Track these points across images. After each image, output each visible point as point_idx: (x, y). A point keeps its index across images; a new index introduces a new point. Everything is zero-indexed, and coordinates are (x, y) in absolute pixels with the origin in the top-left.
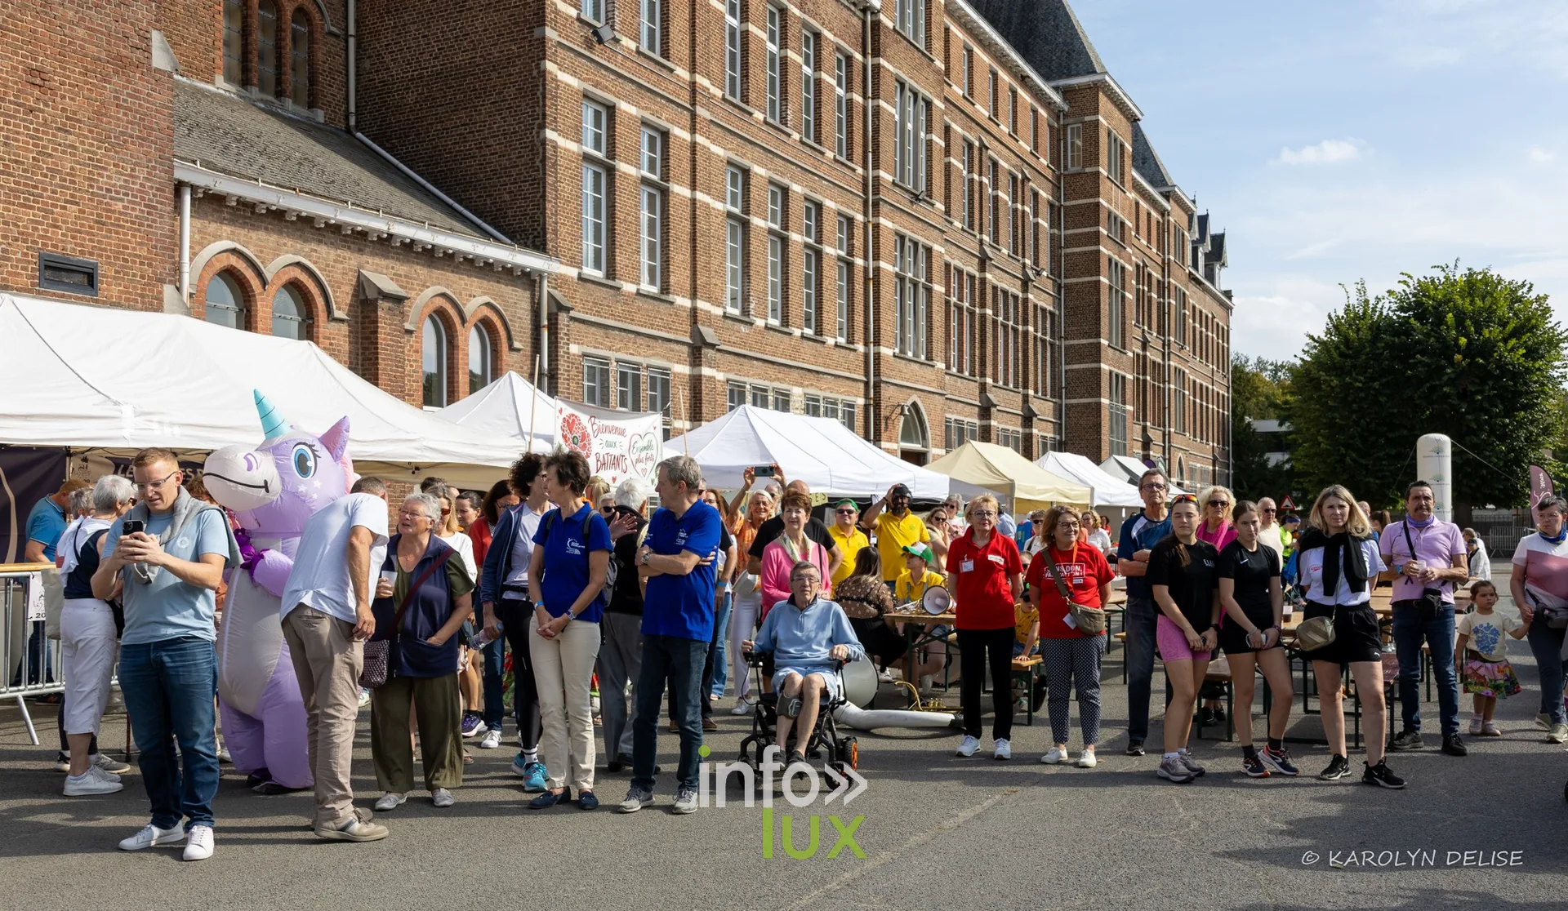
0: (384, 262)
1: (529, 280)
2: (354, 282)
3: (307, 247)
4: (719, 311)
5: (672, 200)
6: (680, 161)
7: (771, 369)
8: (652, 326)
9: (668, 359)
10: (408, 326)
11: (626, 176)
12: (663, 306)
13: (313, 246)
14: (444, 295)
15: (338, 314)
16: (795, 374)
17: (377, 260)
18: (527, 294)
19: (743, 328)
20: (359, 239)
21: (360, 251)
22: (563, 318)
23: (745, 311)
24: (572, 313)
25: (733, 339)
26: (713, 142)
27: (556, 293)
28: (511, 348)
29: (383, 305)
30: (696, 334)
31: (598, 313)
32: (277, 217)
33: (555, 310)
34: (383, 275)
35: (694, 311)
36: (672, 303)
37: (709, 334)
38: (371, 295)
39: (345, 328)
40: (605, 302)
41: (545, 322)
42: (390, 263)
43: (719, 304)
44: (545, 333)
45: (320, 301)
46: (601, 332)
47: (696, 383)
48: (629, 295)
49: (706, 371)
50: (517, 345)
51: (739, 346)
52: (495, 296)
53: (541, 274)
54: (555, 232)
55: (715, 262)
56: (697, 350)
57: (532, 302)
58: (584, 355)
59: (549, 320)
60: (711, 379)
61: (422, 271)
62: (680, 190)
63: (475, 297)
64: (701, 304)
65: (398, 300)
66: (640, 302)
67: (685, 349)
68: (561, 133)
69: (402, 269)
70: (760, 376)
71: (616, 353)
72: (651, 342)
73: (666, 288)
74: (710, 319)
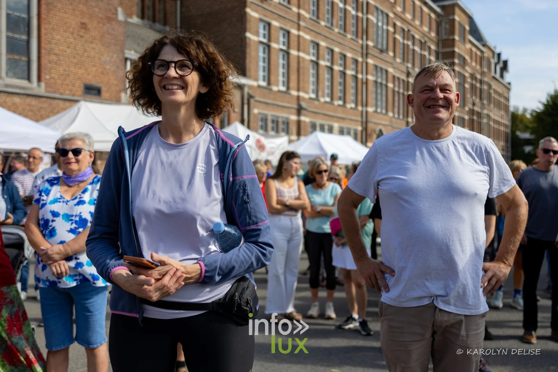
1: (240, 87)
4: (308, 97)
5: (291, 57)
6: (294, 42)
7: (326, 117)
8: (283, 103)
9: (288, 114)
11: (274, 48)
12: (287, 95)
16: (335, 119)
18: (240, 92)
19: (316, 103)
22: (252, 101)
23: (317, 96)
24: (256, 99)
25: (313, 107)
26: (307, 34)
27: (251, 92)
30: (299, 105)
31: (265, 99)
33: (249, 98)
35: (298, 96)
36: (290, 94)
37: (304, 104)
40: (266, 94)
43: (308, 94)
44: (246, 106)
46: (265, 105)
47: (299, 123)
48: (275, 91)
49: (303, 118)
50: (236, 110)
51: (315, 109)
53: (244, 84)
54: (249, 70)
55: (306, 79)
56: (299, 111)
57: (241, 95)
58: (260, 113)
59: (247, 101)
60: (304, 122)
62: (294, 52)
64: (301, 94)
66: (279, 94)
67: (296, 110)
68: (252, 34)
70: (322, 120)
71: (270, 113)
72: (283, 108)
73: (288, 88)
74: (304, 99)
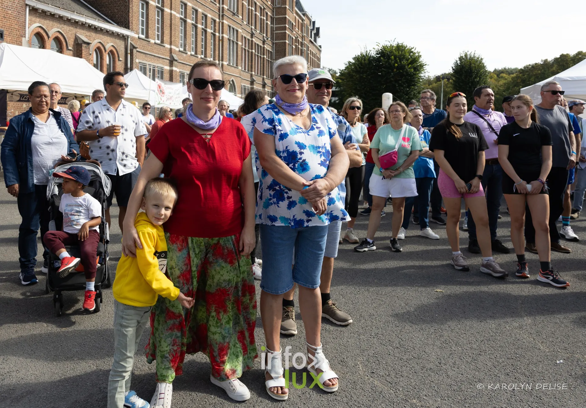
0: (83, 32)
1: (124, 38)
2: (74, 38)
3: (61, 26)
4: (177, 49)
5: (165, 13)
8: (158, 54)
9: (163, 64)
10: (91, 52)
11: (151, 5)
12: (162, 47)
13: (63, 26)
14: (100, 42)
15: (70, 48)
17: (81, 31)
18: (123, 43)
19: (184, 55)
20: (76, 24)
21: (76, 29)
22: (135, 51)
23: (185, 49)
24: (137, 49)
25: (182, 58)
27: (133, 43)
28: (119, 60)
29: (84, 45)
30: (172, 57)
31: (144, 49)
32: (52, 16)
33: (132, 48)
34: (83, 36)
35: (171, 49)
36: (164, 46)
37: (175, 57)
38: (80, 42)
39: (72, 52)
40: (146, 46)
41: (129, 52)
43: (178, 47)
44: (129, 55)
45: (64, 44)
46: (144, 55)
47: (171, 72)
48: (152, 44)
49: (174, 68)
50: (121, 59)
51: (184, 61)
52: (114, 43)
53: (127, 36)
54: (132, 23)
55: (177, 34)
56: (172, 62)
57: (125, 46)
58: (140, 63)
60: (176, 71)
61: (94, 35)
62: (167, 10)
63: (109, 43)
64: (173, 47)
65: (88, 43)
66: (155, 46)
67: (168, 61)
69: (88, 34)
71: (148, 62)
72: (159, 59)
73: (162, 41)
74: (175, 52)
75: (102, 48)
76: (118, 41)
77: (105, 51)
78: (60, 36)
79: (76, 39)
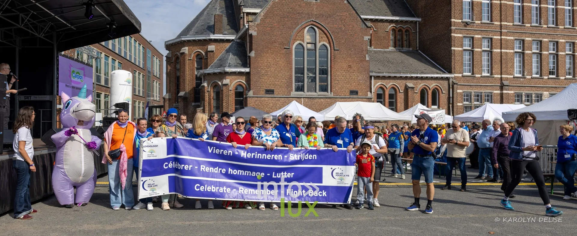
0: (411, 81)
1: (448, 79)
3: (395, 81)
4: (512, 77)
5: (494, 54)
6: (496, 44)
7: (534, 89)
8: (486, 83)
9: (492, 90)
10: (416, 92)
11: (478, 51)
12: (491, 78)
13: (396, 81)
14: (425, 85)
15: (401, 92)
16: (545, 89)
17: (410, 81)
18: (447, 81)
19: (522, 79)
20: (406, 78)
21: (406, 80)
22: (455, 86)
23: (523, 75)
24: (459, 84)
25: (517, 83)
26: (509, 36)
27: (454, 81)
28: (442, 93)
29: (410, 89)
30: (502, 83)
31: (468, 83)
32: (389, 78)
33: (453, 84)
34: (410, 84)
35: (501, 78)
36: (494, 77)
37: (505, 83)
38: (407, 88)
39: (403, 94)
40: (470, 80)
42: (413, 81)
43: (512, 75)
44: (451, 89)
45: (398, 90)
46: (469, 87)
47: (502, 95)
48: (478, 77)
49: (506, 92)
50: (443, 92)
51: (520, 84)
52: (438, 83)
53: (450, 77)
54: (454, 68)
55: (509, 65)
56: (502, 87)
57: (448, 84)
58: (464, 92)
59: (452, 86)
60: (508, 94)
61: (420, 81)
62: (496, 50)
63: (433, 84)
64: (504, 76)
65: (413, 88)
66: (482, 78)
67: (499, 87)
68: (457, 47)
69: (415, 81)
70: (528, 91)
71: (474, 91)
72: (486, 87)
73: (492, 74)
74: (507, 79)
75: (427, 88)
76: (441, 82)
77: (430, 89)
78: (395, 86)
79: (406, 86)
